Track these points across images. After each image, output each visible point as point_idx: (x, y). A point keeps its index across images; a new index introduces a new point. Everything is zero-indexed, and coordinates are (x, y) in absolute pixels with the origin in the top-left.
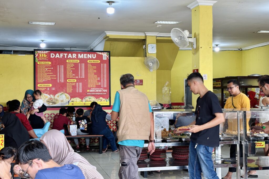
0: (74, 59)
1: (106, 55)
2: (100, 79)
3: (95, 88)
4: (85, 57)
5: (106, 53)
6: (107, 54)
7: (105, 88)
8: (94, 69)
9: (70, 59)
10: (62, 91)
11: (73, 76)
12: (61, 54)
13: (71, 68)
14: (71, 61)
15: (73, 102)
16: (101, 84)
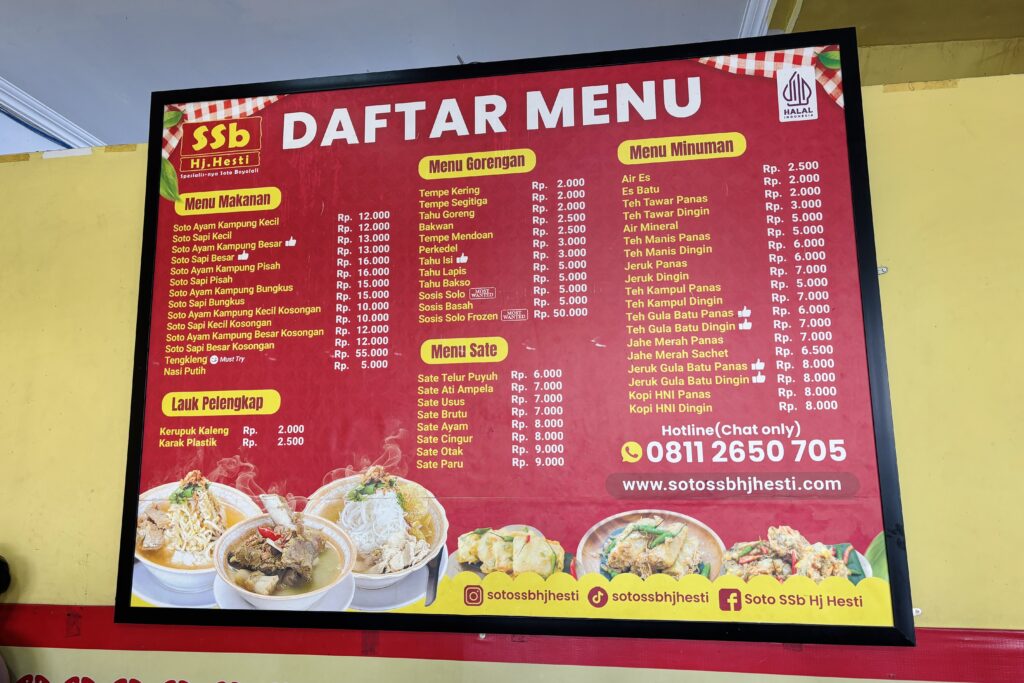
0: (490, 140)
1: (809, 74)
2: (762, 319)
3: (706, 420)
4: (589, 119)
5: (809, 53)
6: (817, 62)
7: (817, 426)
8: (689, 225)
9: (450, 141)
10: (376, 455)
11: (481, 306)
12: (371, 111)
13: (462, 225)
14: (463, 165)
15: (472, 578)
16: (771, 371)
